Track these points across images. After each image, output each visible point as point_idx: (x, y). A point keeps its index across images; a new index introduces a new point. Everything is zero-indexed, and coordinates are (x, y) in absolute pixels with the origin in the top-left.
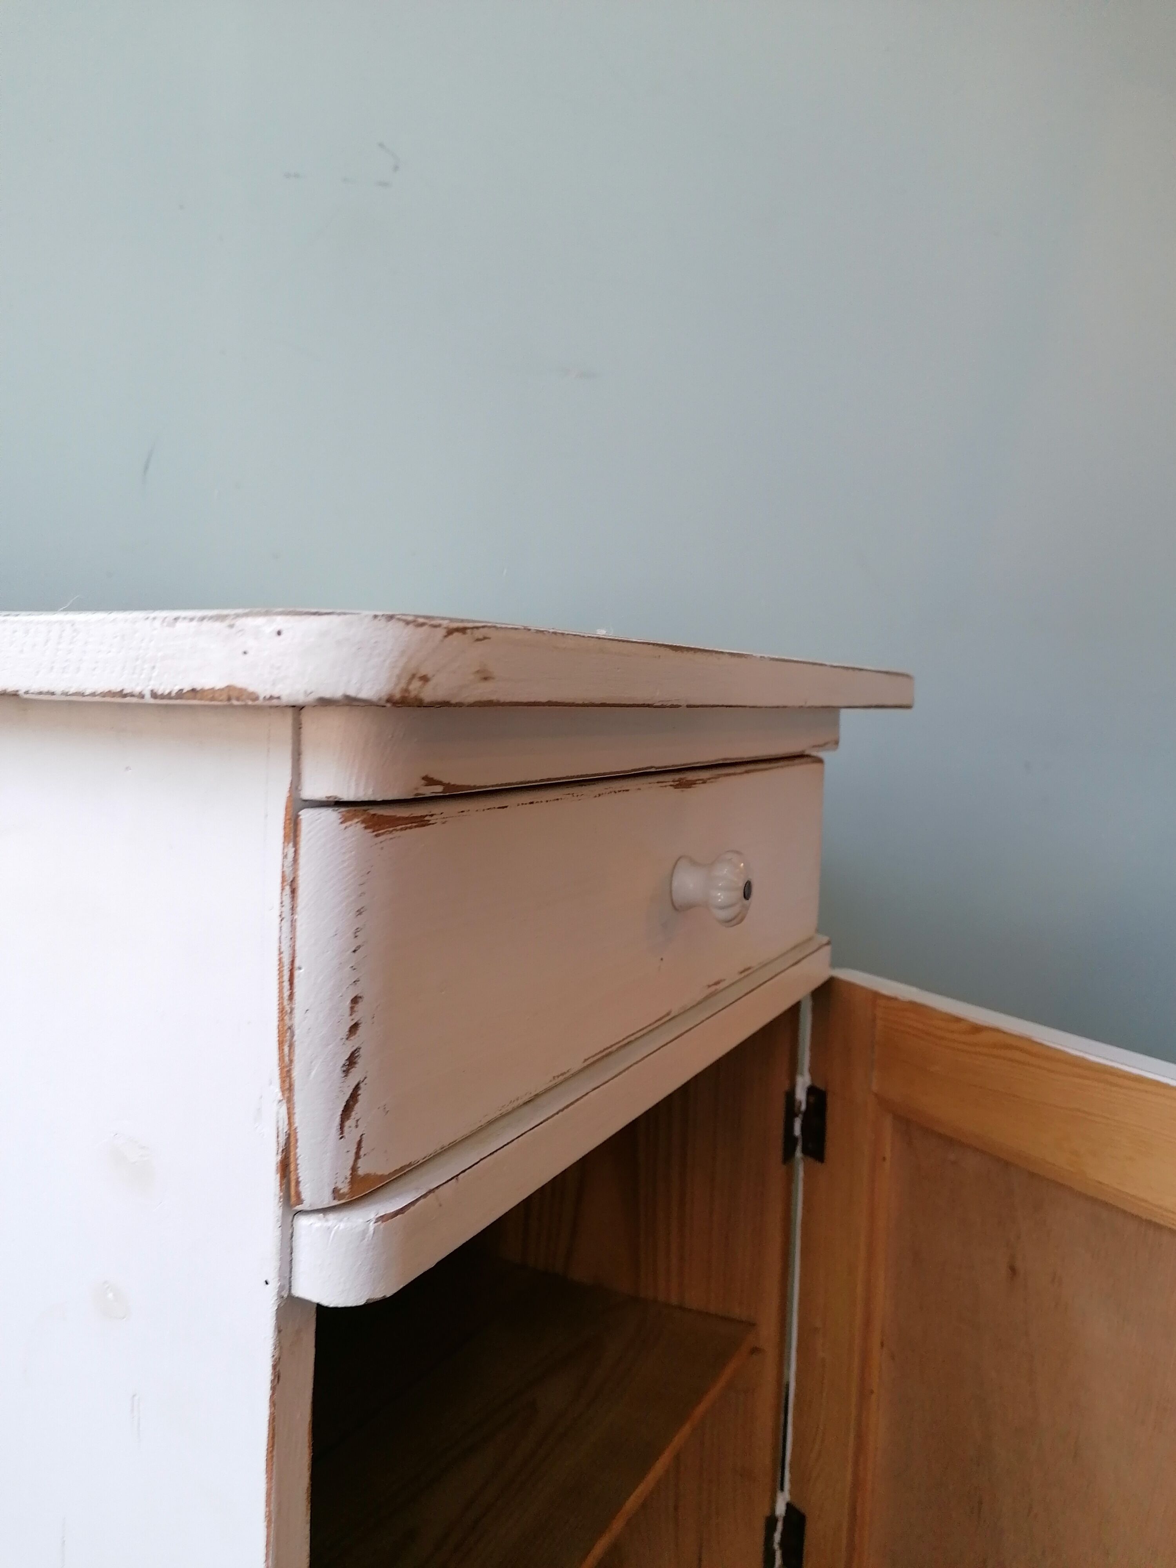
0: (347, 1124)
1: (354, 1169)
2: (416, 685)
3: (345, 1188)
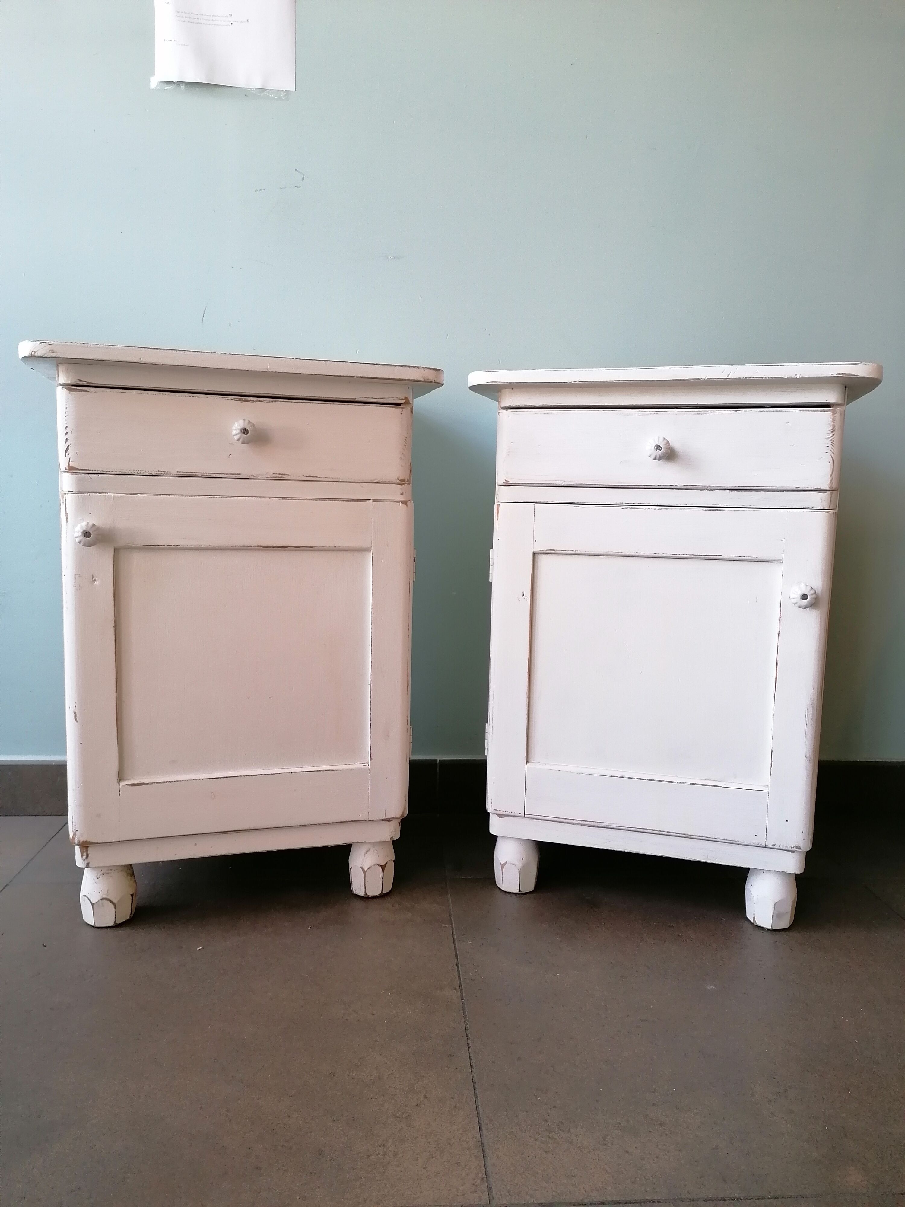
0: (66, 454)
1: (69, 464)
2: (33, 353)
3: (67, 468)
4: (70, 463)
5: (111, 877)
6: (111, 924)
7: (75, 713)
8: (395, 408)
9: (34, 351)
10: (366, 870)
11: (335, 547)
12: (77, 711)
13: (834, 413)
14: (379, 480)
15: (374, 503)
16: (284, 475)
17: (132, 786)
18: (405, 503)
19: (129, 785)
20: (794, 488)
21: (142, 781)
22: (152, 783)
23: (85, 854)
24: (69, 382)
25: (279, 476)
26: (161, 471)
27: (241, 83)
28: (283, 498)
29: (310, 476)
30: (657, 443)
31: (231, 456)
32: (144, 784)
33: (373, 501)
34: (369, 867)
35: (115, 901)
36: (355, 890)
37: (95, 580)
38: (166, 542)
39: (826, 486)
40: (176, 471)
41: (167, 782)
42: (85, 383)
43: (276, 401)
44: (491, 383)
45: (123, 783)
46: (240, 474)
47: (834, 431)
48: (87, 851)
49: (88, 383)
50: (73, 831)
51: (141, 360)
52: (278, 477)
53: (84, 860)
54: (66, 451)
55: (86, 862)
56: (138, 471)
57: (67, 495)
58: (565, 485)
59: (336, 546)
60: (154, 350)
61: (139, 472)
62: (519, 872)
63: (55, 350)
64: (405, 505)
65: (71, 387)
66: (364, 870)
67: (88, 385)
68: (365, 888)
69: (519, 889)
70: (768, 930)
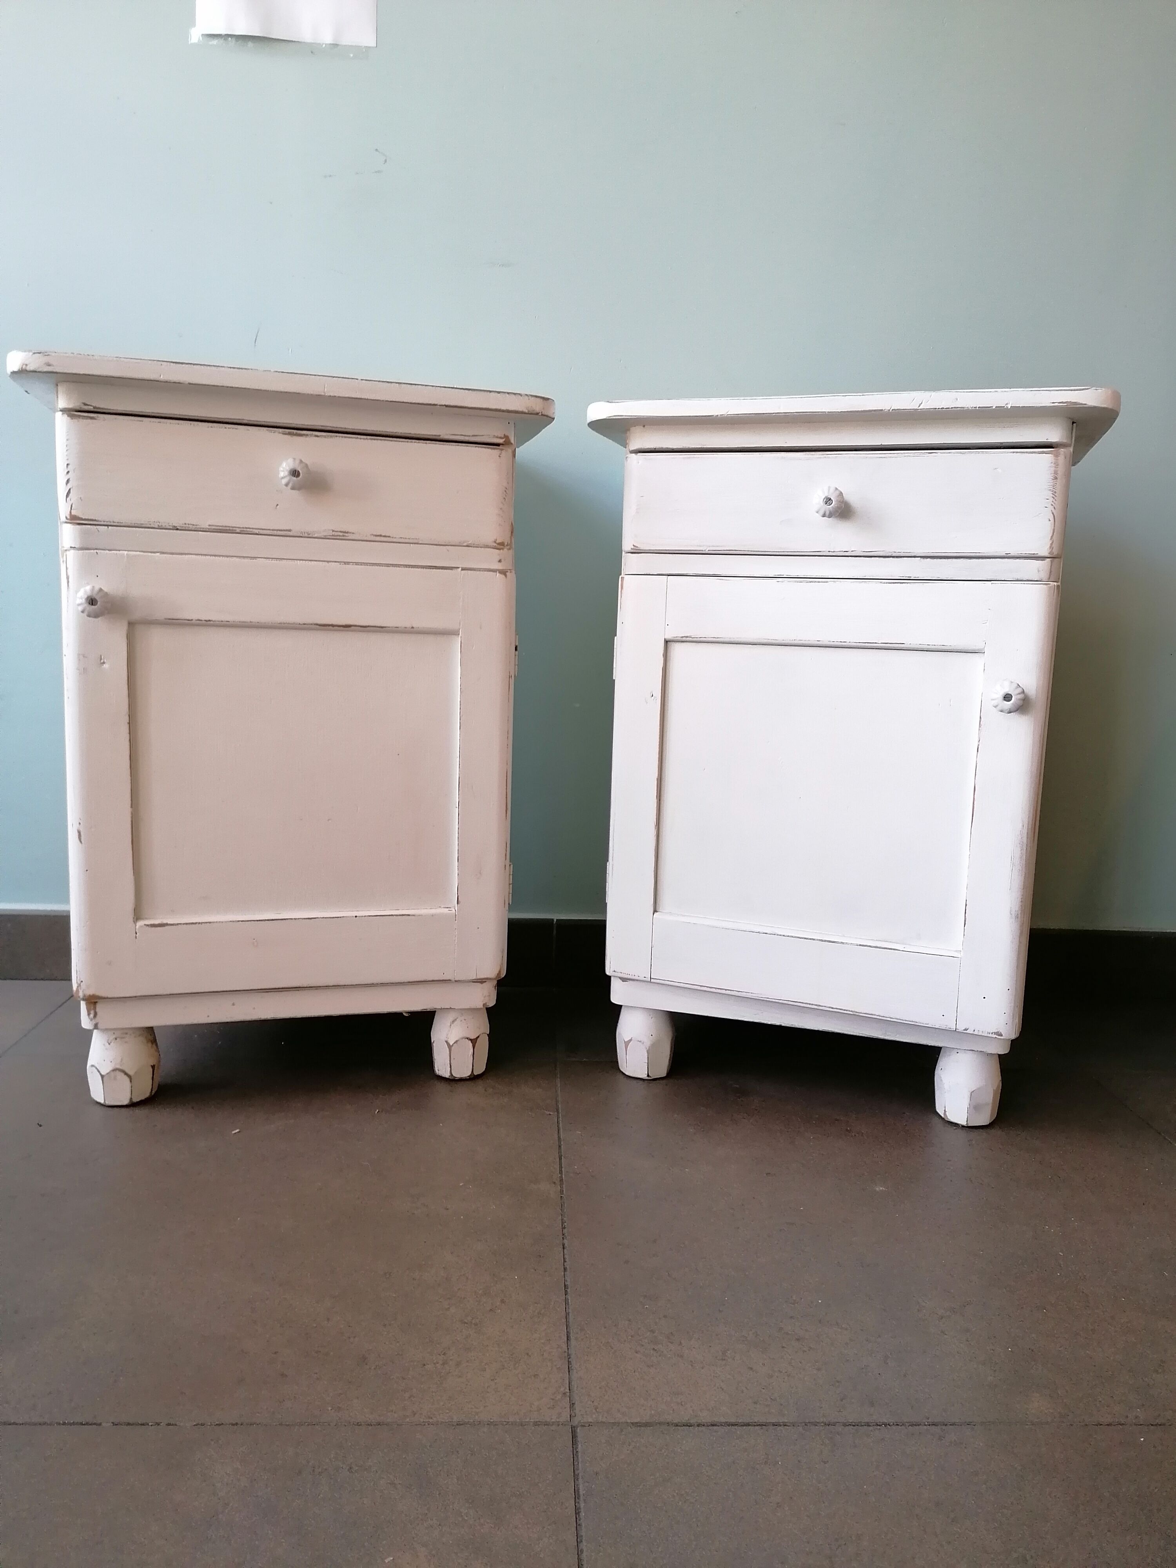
0: (68, 499)
1: (70, 512)
2: (24, 367)
3: (69, 517)
4: (72, 511)
5: (126, 1042)
6: (126, 1102)
7: (79, 832)
8: (492, 449)
9: (25, 363)
10: (451, 1044)
11: (413, 628)
12: (81, 830)
13: (1056, 456)
14: (470, 542)
15: (463, 571)
16: (347, 533)
17: (151, 927)
18: (504, 572)
19: (148, 925)
20: (1003, 554)
21: (165, 922)
22: (178, 924)
23: (92, 1012)
24: (71, 406)
25: (341, 534)
26: (189, 525)
27: (306, 35)
28: (345, 563)
29: (381, 536)
30: (826, 494)
31: (278, 506)
32: (167, 924)
33: (462, 570)
34: (455, 1040)
35: (131, 1073)
36: (438, 1070)
37: (104, 663)
38: (194, 616)
39: (1045, 552)
40: (208, 524)
41: (196, 923)
42: (91, 408)
43: (336, 436)
44: (614, 418)
45: (140, 923)
46: (290, 531)
47: (1056, 478)
48: (95, 1008)
49: (94, 408)
50: (77, 982)
51: (161, 377)
52: (340, 536)
53: (91, 1020)
54: (67, 496)
55: (94, 1022)
56: (158, 524)
57: (68, 553)
58: (710, 552)
59: (414, 626)
60: (178, 365)
61: (160, 524)
62: (648, 1052)
63: (51, 362)
64: (504, 576)
65: (73, 413)
66: (450, 1045)
67: (96, 410)
68: (451, 1067)
69: (647, 1073)
70: (963, 1126)
